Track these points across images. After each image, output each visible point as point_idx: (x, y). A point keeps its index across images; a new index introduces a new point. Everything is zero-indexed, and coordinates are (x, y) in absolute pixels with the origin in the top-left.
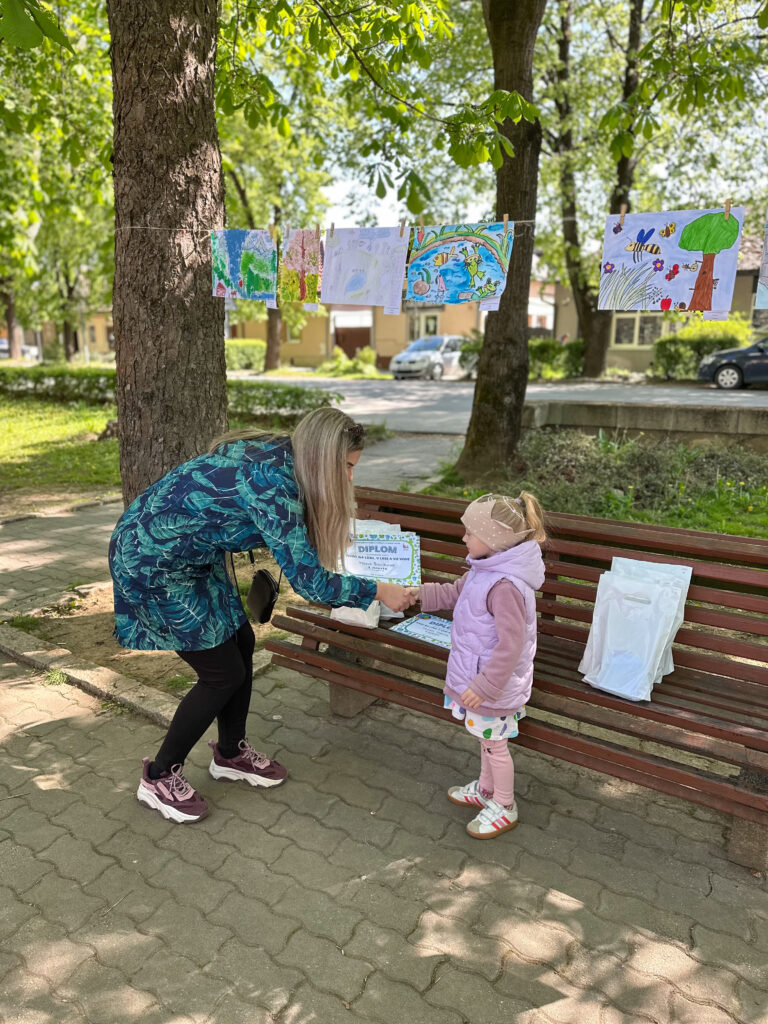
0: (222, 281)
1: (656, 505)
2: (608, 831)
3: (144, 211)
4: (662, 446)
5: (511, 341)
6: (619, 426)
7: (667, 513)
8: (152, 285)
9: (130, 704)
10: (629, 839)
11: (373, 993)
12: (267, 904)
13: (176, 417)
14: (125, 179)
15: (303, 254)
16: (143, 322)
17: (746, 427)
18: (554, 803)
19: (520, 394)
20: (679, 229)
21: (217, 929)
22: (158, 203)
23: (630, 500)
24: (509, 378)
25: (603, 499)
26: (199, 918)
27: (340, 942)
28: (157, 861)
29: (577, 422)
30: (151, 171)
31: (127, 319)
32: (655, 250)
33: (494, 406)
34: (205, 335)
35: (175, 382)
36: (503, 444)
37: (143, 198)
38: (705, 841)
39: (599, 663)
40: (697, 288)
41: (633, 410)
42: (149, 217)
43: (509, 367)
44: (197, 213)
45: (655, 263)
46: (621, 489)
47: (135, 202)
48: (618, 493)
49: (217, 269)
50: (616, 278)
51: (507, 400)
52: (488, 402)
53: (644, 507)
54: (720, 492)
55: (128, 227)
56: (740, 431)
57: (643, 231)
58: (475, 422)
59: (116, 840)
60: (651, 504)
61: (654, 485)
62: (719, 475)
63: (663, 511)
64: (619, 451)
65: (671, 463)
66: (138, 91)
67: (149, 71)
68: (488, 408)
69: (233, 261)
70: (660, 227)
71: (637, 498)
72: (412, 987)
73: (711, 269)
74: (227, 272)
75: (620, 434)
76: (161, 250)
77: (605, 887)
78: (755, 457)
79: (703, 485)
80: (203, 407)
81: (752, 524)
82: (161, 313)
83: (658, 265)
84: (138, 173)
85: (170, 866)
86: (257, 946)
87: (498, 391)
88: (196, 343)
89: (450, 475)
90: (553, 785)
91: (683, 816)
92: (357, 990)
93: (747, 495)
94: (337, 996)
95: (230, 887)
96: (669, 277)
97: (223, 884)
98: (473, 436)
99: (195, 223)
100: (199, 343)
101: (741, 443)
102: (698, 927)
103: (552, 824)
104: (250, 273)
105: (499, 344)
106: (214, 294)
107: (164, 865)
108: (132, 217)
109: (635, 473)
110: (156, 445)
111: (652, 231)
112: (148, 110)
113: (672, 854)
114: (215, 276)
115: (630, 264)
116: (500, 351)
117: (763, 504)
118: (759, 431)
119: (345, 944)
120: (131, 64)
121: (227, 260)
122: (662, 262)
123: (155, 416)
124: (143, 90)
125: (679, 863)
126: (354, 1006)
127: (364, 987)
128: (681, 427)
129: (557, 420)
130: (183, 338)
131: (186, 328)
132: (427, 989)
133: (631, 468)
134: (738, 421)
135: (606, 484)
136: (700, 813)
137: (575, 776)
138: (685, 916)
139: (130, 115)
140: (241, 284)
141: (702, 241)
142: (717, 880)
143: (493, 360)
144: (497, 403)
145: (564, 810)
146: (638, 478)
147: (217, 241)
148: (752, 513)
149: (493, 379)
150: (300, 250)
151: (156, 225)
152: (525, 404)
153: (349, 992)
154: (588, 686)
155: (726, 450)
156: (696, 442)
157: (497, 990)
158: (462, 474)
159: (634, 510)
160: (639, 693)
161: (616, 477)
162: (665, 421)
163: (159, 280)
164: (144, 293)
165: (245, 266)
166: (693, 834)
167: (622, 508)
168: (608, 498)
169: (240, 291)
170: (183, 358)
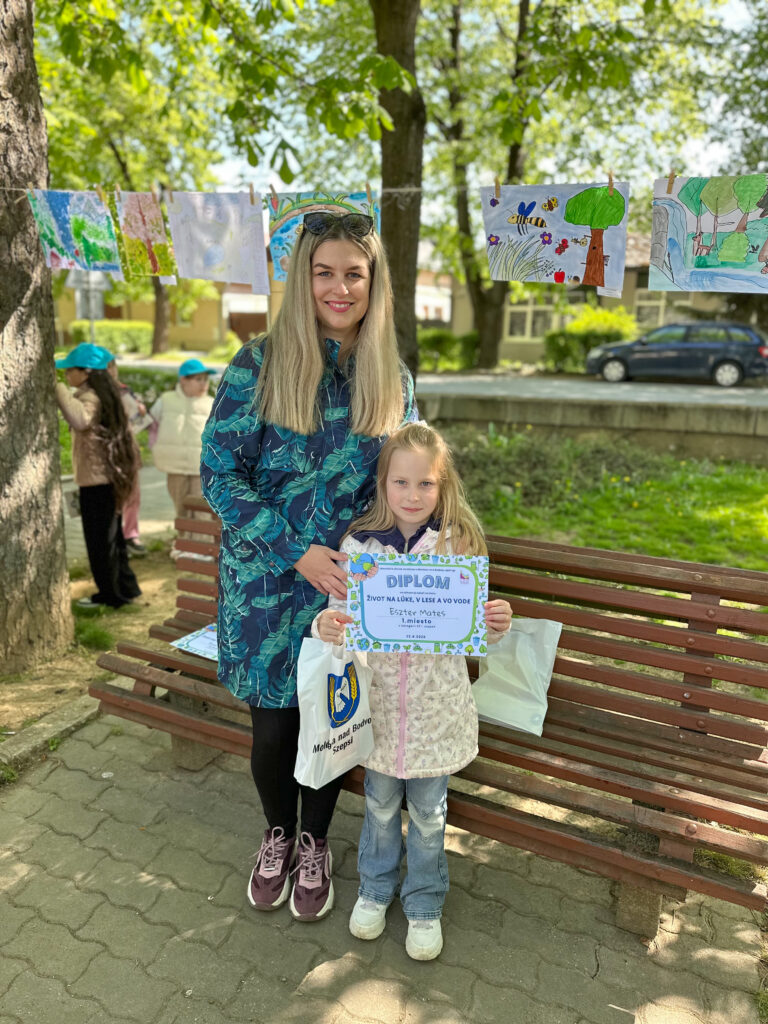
1: (543, 502)
2: (485, 899)
4: (549, 442)
6: (508, 420)
7: (554, 510)
15: (144, 221)
23: (517, 497)
25: (492, 497)
29: (469, 416)
32: (540, 223)
40: (589, 263)
44: (10, 168)
45: (543, 236)
46: (510, 485)
48: (507, 490)
53: (532, 504)
54: (606, 488)
56: (625, 425)
60: (539, 501)
61: (542, 482)
62: (604, 471)
63: (550, 508)
64: (508, 446)
65: (558, 459)
69: (61, 228)
71: (526, 495)
73: (601, 245)
74: (57, 239)
78: (638, 451)
79: (589, 482)
81: (637, 520)
83: (546, 239)
93: (632, 491)
96: (559, 251)
101: (626, 437)
104: (86, 241)
109: (523, 470)
113: (556, 923)
115: (516, 237)
117: (647, 500)
118: (642, 426)
121: (54, 226)
122: (550, 236)
125: (563, 934)
128: (568, 422)
129: (449, 413)
133: (519, 464)
134: (622, 416)
135: (496, 480)
138: (569, 1009)
141: (589, 216)
142: (604, 954)
146: (526, 475)
147: (37, 203)
148: (638, 509)
150: (139, 216)
155: (611, 446)
156: (584, 436)
159: (521, 508)
161: (504, 475)
162: (552, 416)
165: (79, 234)
166: (580, 894)
167: (510, 506)
168: (496, 495)
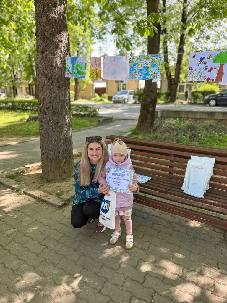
0: (69, 73)
1: (195, 140)
2: (190, 236)
3: (46, 51)
4: (196, 123)
5: (152, 91)
6: (183, 117)
7: (199, 143)
8: (49, 74)
9: (46, 200)
10: (197, 238)
11: (127, 284)
12: (93, 259)
13: (56, 114)
14: (40, 41)
15: (96, 64)
16: (46, 85)
17: (220, 117)
18: (174, 228)
19: (154, 108)
20: (213, 57)
21: (79, 266)
22: (50, 48)
23: (187, 139)
24: (151, 102)
25: (180, 139)
26: (73, 263)
27: (116, 269)
28: (59, 247)
29: (171, 116)
30: (48, 38)
31: (41, 84)
32: (205, 63)
33: (147, 111)
34: (65, 89)
35: (56, 104)
36: (149, 122)
37: (45, 47)
38: (219, 238)
39: (188, 187)
40: (218, 75)
41: (187, 112)
42: (47, 53)
43: (151, 99)
44: (62, 51)
45: (205, 67)
46: (185, 135)
47: (43, 48)
48: (184, 137)
49: (67, 69)
50: (193, 72)
51: (151, 109)
52: (145, 110)
53: (191, 141)
54: (214, 136)
55: (41, 56)
56: (219, 118)
57: (202, 57)
58: (141, 116)
59: (45, 241)
60: (194, 140)
61: (195, 134)
62: (213, 131)
63: (197, 142)
64: (184, 124)
65: (200, 128)
66: (44, 13)
67: (47, 7)
68: (145, 112)
69: (73, 66)
70: (207, 56)
71: (190, 138)
72: (138, 282)
73: (222, 69)
74: (70, 70)
75: (184, 120)
76: (51, 63)
77: (191, 252)
78: (223, 126)
79: (209, 135)
80: (64, 111)
81: (223, 146)
82: (51, 83)
83: (206, 68)
84: (44, 39)
85: (63, 248)
86: (91, 271)
87: (148, 107)
88: (62, 92)
89: (133, 132)
90: (173, 223)
91: (211, 231)
92: (122, 283)
93: (222, 137)
94: (116, 285)
95: (82, 254)
96: (209, 71)
97: (79, 253)
98: (140, 120)
99: (61, 55)
100: (63, 91)
101: (219, 122)
102: (219, 263)
103: (174, 234)
104: (78, 70)
105: (148, 92)
106: (66, 76)
107: (61, 248)
108: (42, 53)
109: (189, 131)
110: (50, 123)
111: (205, 57)
112: (47, 19)
113: (210, 242)
114: (67, 71)
115: (197, 67)
116: (148, 95)
117: (226, 140)
118: (224, 118)
119: (117, 270)
120: (41, 5)
121: (71, 66)
122: (207, 67)
123: (50, 114)
124: (45, 13)
125: (212, 245)
126: (122, 288)
127: (124, 282)
128: (201, 117)
129: (165, 115)
130: (58, 90)
131: (59, 87)
132: (143, 282)
133: (187, 129)
134: (218, 115)
135: (181, 134)
136: (216, 230)
137: (179, 220)
138: (215, 260)
139: (41, 21)
140: (74, 73)
141: (220, 60)
142: (223, 249)
143: (147, 97)
144: (148, 110)
145: (177, 230)
146: (190, 133)
147: (68, 60)
148: (223, 142)
149: (146, 103)
150: (95, 63)
151: (49, 55)
152: (156, 110)
153: (120, 284)
154: (185, 193)
155: (215, 124)
156: (206, 122)
157: (163, 282)
158: (137, 131)
159: (189, 142)
160: (200, 195)
161: (183, 132)
162: (196, 116)
163: (51, 72)
164: (46, 76)
165: (76, 68)
166: (215, 236)
167: (185, 141)
168: (181, 138)
169: (74, 75)
170: (58, 96)
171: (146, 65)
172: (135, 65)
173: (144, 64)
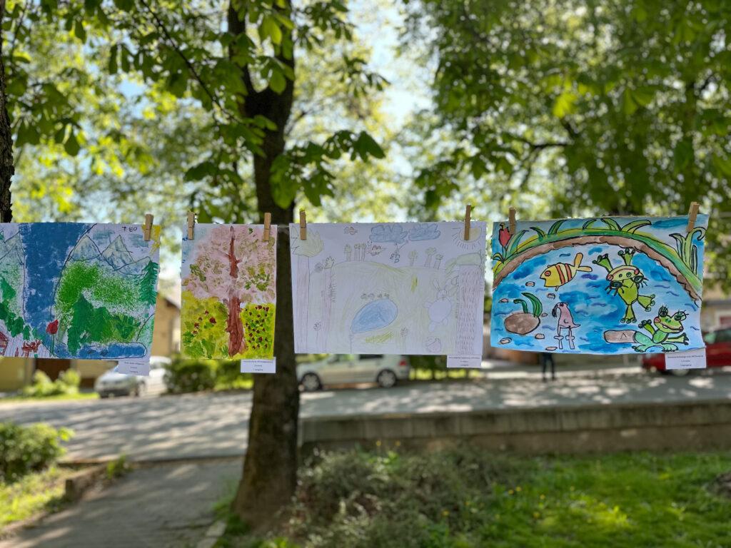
15: (233, 269)
69: (39, 283)
104: (83, 305)
140: (53, 329)
165: (70, 293)
169: (48, 343)
171: (601, 272)
172: (527, 272)
173: (588, 261)
